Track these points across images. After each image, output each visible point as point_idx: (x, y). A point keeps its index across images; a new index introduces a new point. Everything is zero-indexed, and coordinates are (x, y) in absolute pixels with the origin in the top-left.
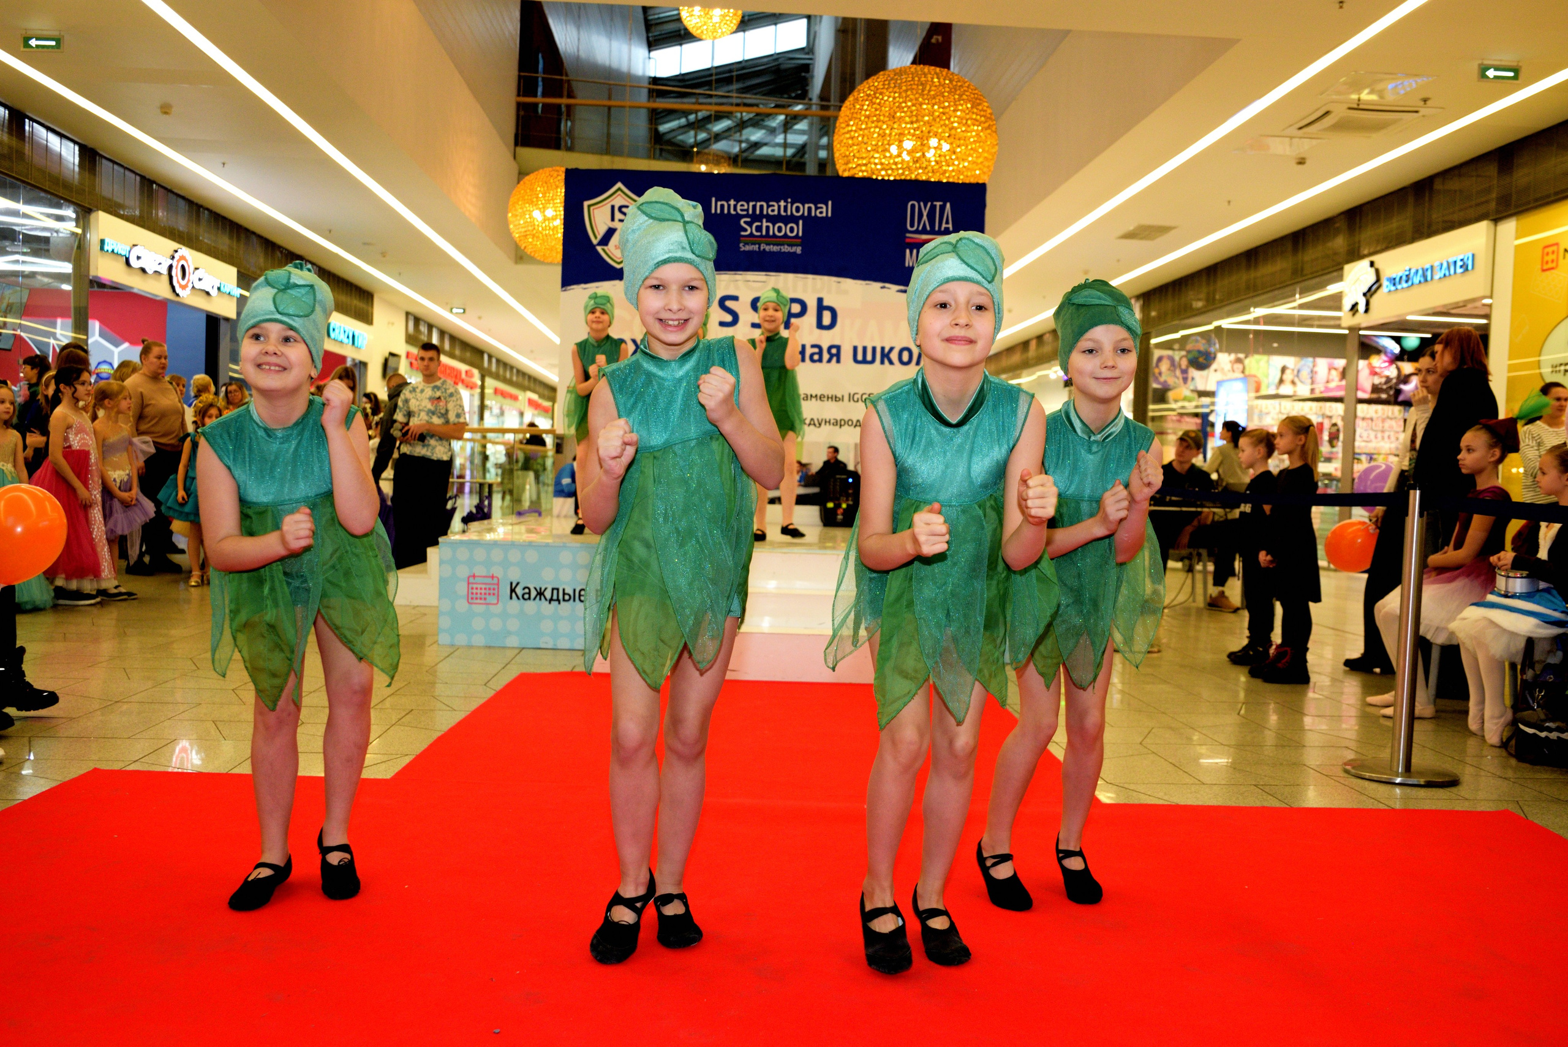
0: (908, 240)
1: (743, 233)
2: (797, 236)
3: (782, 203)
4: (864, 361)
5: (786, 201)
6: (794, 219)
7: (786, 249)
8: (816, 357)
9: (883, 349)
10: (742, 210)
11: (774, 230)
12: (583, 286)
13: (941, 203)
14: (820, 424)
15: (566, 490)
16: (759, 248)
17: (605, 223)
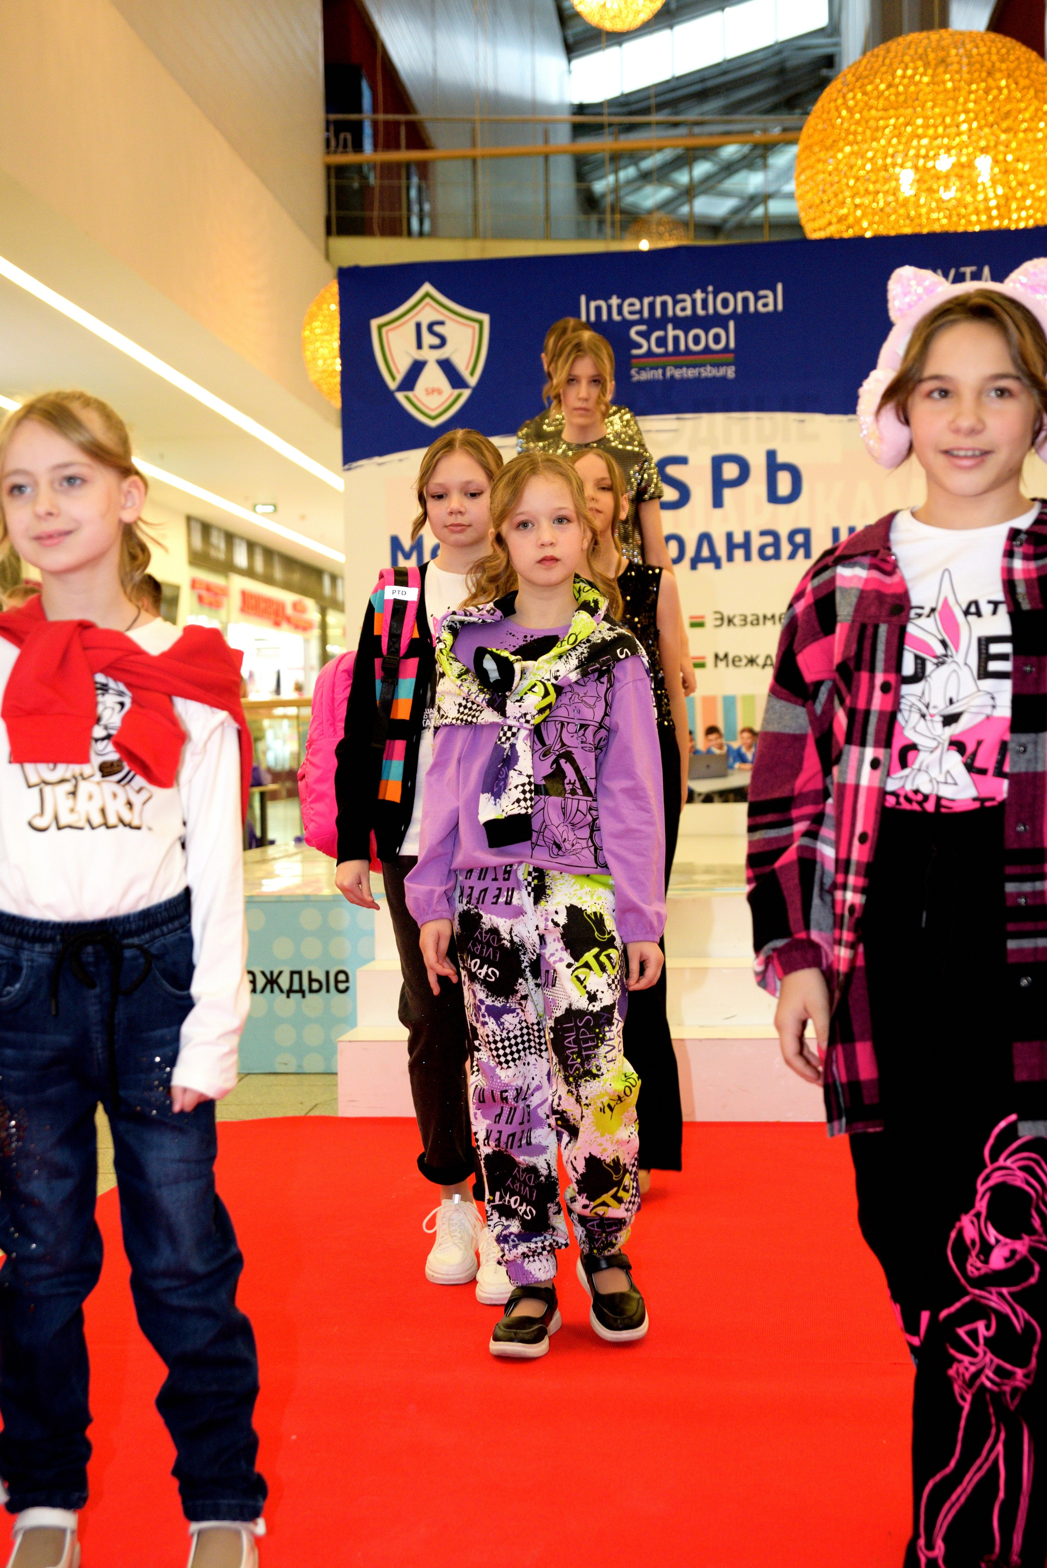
1: (636, 352)
2: (726, 349)
3: (699, 295)
5: (704, 291)
6: (720, 321)
7: (709, 372)
8: (769, 551)
10: (631, 313)
11: (686, 341)
12: (377, 460)
13: (974, 268)
16: (664, 374)
17: (407, 353)
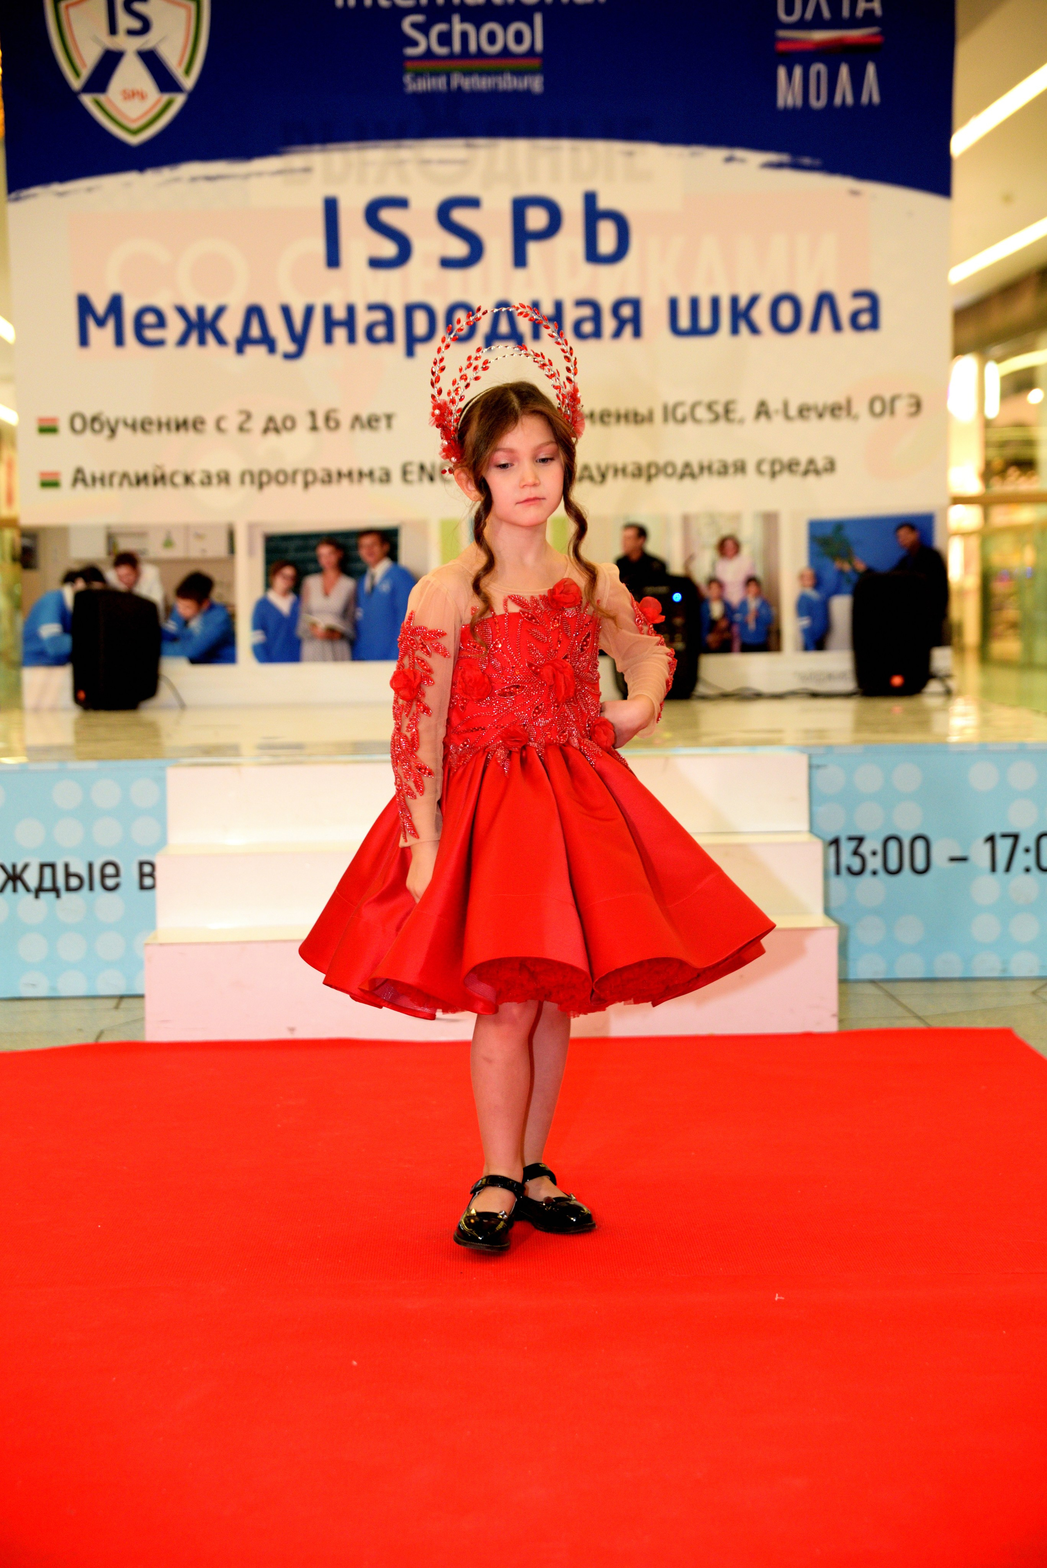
0: (781, 47)
1: (410, 51)
2: (531, 52)
4: (695, 331)
6: (523, 13)
7: (508, 83)
8: (588, 327)
9: (735, 300)
11: (478, 39)
12: (57, 187)
14: (603, 476)
15: (51, 650)
16: (448, 83)
17: (96, 40)
